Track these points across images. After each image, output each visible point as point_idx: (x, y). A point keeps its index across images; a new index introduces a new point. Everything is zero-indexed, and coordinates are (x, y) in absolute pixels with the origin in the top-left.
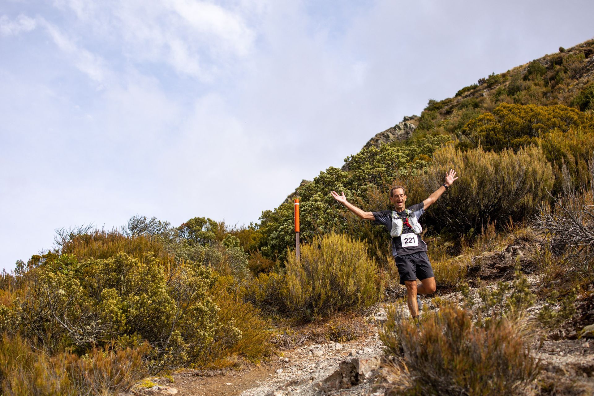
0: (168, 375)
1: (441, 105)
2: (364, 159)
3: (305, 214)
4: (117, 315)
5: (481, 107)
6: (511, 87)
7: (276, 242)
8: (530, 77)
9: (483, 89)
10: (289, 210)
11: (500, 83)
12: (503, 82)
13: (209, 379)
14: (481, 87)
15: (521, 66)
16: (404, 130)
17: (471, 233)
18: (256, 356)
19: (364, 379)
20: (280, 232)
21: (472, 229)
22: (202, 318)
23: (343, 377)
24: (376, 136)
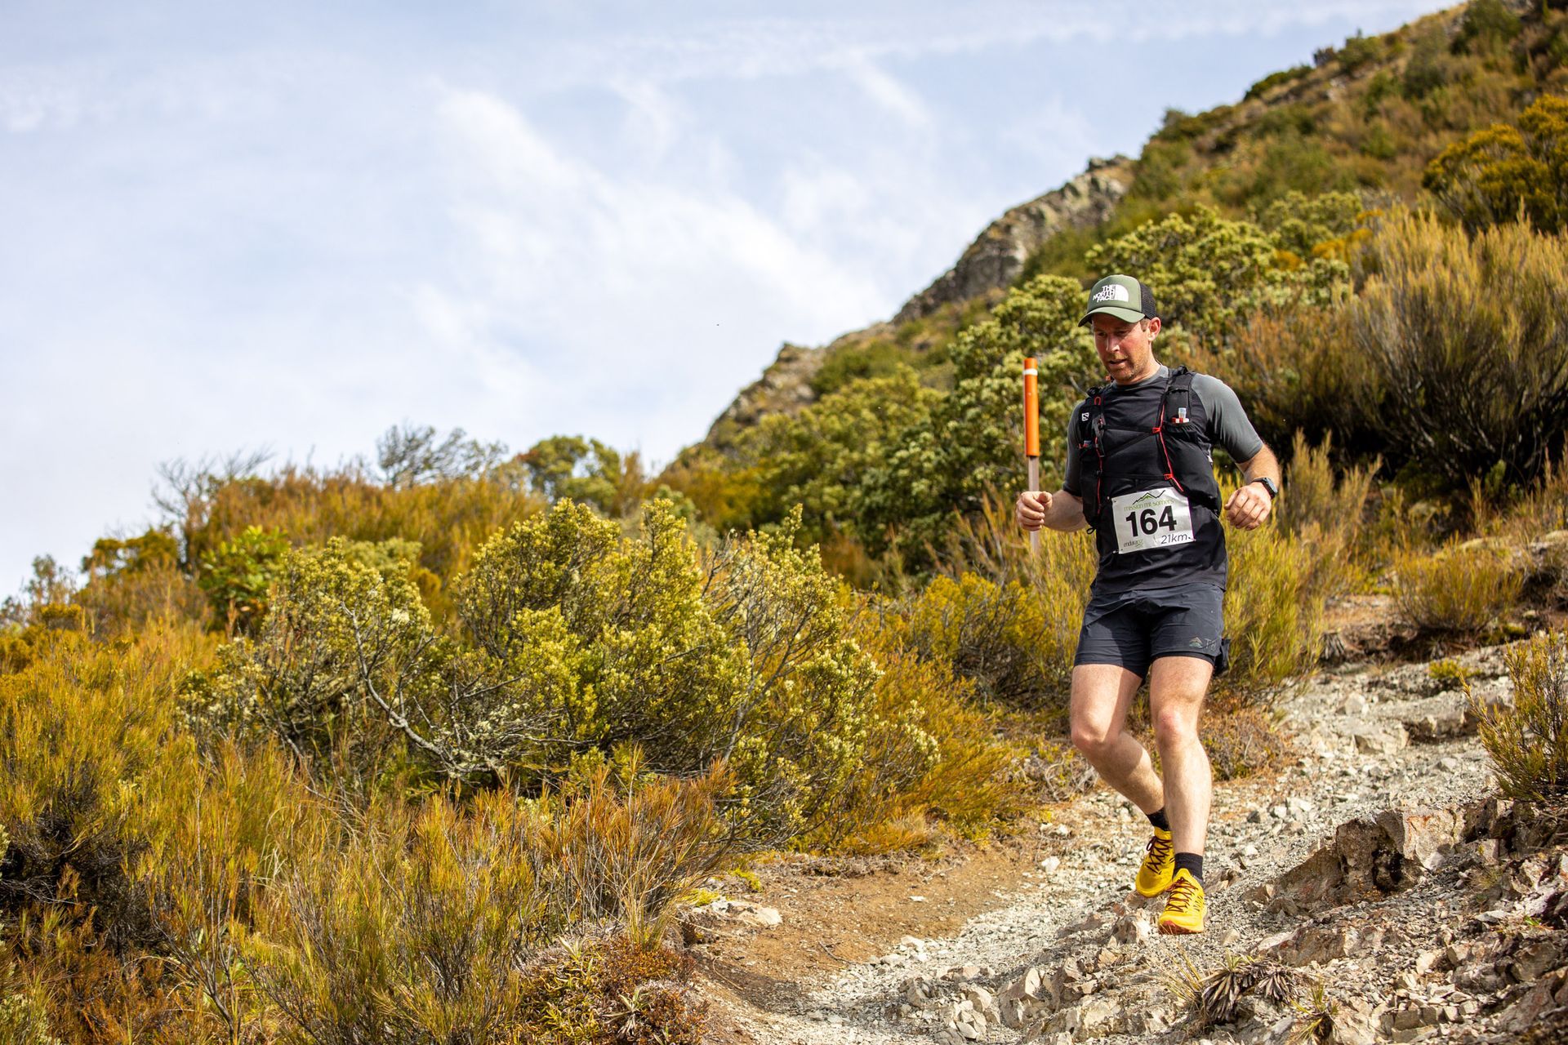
0: (743, 869)
1: (1200, 124)
2: (1149, 253)
3: (979, 415)
4: (566, 690)
5: (1323, 133)
6: (1413, 74)
7: (886, 500)
8: (1472, 44)
10: (846, 415)
11: (1380, 63)
12: (1390, 59)
13: (856, 884)
14: (1320, 73)
15: (1443, 13)
16: (1090, 196)
17: (1498, 478)
18: (976, 818)
19: (1418, 874)
20: (897, 467)
21: (1502, 464)
22: (833, 699)
23: (1347, 870)
24: (1007, 214)
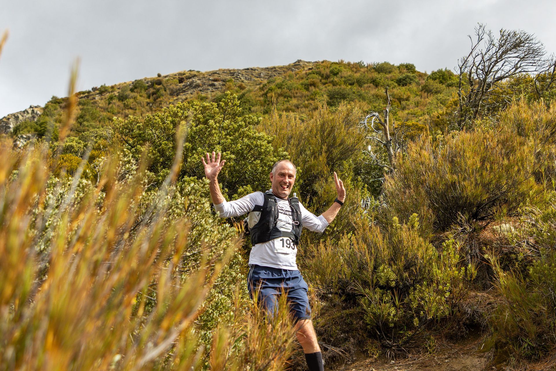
9: (96, 95)
